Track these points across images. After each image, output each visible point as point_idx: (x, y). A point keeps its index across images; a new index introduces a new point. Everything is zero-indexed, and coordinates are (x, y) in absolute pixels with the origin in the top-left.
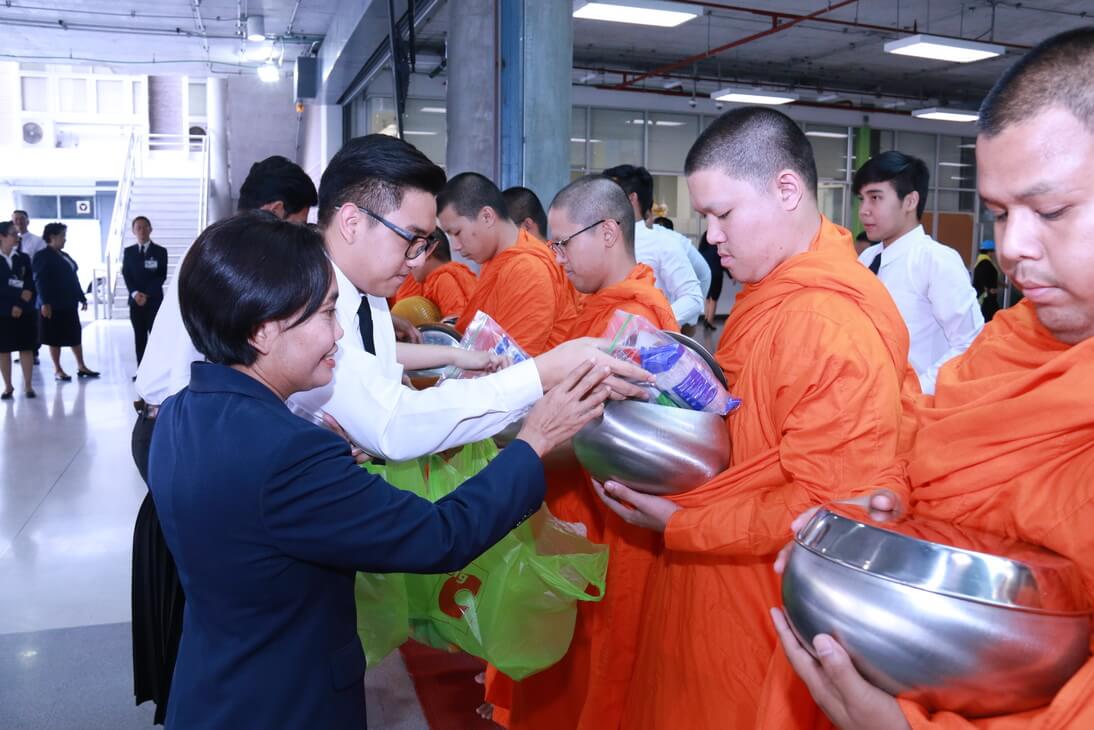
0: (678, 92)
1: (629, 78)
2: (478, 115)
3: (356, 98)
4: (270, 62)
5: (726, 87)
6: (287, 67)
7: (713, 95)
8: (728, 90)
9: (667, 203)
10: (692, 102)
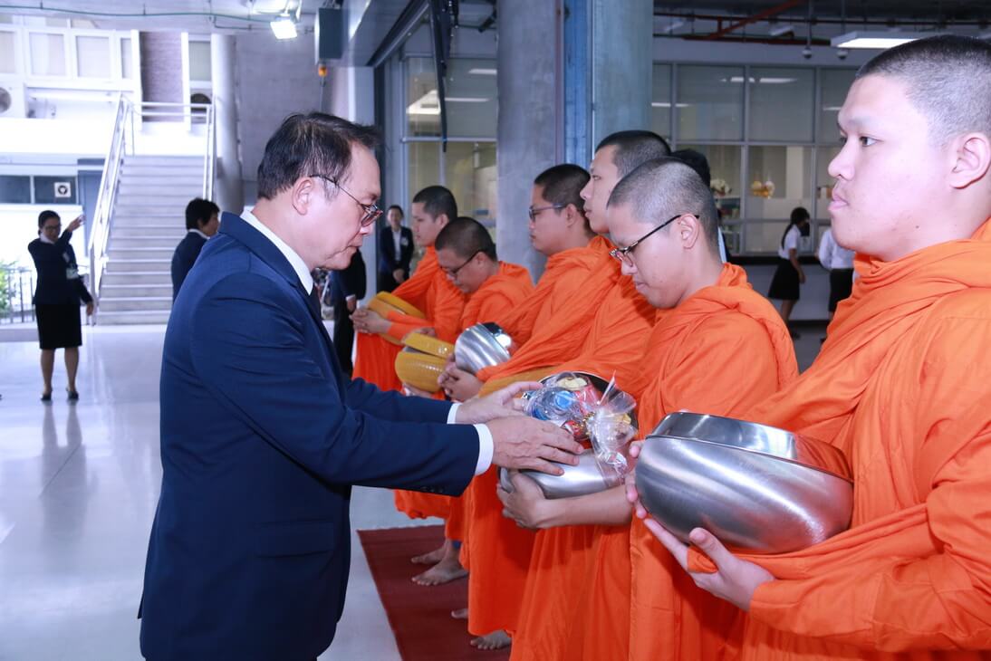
0: (788, 39)
1: (726, 24)
2: (535, 77)
3: (390, 58)
4: (286, 14)
5: (850, 31)
6: (306, 21)
7: (833, 42)
8: (854, 34)
9: (772, 181)
10: (806, 52)
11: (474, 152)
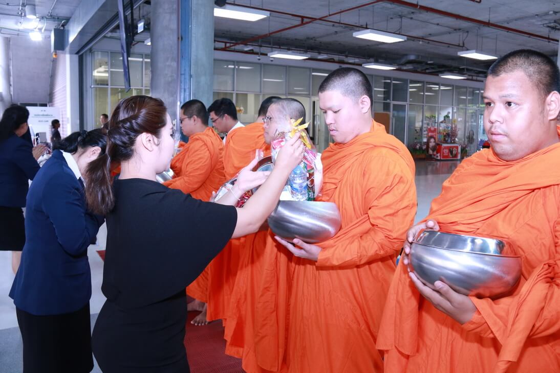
0: (251, 52)
1: (228, 45)
2: (168, 64)
3: (86, 52)
4: (37, 30)
5: (275, 51)
6: (47, 33)
7: (269, 54)
8: (276, 52)
9: (243, 107)
10: (258, 58)
11: (118, 93)
